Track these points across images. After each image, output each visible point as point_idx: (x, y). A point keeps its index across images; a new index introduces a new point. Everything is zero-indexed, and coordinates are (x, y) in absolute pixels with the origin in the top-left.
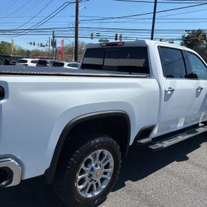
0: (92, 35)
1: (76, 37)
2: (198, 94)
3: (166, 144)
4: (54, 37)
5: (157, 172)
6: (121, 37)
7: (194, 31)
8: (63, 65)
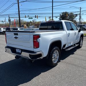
0: (25, 16)
1: (19, 17)
2: (75, 34)
3: (69, 49)
4: (9, 18)
5: (68, 57)
6: (37, 16)
7: (64, 13)
8: (17, 29)
